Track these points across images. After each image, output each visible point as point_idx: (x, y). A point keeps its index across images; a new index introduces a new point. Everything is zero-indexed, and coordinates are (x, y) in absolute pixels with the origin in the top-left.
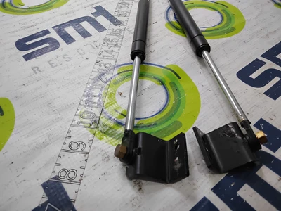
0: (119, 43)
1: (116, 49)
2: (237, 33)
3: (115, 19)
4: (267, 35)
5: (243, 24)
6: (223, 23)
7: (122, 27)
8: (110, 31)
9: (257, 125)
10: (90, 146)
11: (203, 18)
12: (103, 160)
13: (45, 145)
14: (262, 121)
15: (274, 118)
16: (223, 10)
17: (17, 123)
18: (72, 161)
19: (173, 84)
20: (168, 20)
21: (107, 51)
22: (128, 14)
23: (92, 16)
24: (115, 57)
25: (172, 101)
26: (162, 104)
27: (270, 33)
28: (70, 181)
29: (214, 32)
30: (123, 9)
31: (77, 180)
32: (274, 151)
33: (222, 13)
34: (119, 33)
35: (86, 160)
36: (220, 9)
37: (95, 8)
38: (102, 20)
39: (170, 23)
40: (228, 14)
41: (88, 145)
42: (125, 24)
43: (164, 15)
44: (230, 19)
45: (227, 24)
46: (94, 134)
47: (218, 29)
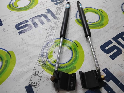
0: (56, 28)
1: (54, 31)
2: (104, 26)
3: (55, 16)
4: (116, 29)
5: (107, 22)
6: (100, 21)
7: (57, 20)
8: (53, 22)
9: (104, 71)
10: (42, 74)
11: (91, 18)
12: (46, 80)
13: (26, 72)
14: (106, 69)
15: (110, 68)
16: (101, 14)
17: (17, 62)
18: (36, 79)
19: (75, 49)
20: (77, 18)
21: (50, 32)
22: (60, 13)
23: (45, 14)
24: (54, 35)
25: (74, 57)
26: (70, 58)
27: (118, 27)
28: (35, 87)
29: (95, 25)
30: (58, 11)
31: (37, 86)
32: (108, 82)
33: (100, 15)
34: (56, 23)
35: (40, 79)
36: (99, 14)
37: (47, 10)
38: (49, 16)
39: (77, 19)
40: (102, 16)
41: (41, 73)
42: (59, 19)
43: (75, 15)
44: (102, 19)
45: (101, 22)
46: (44, 69)
47: (96, 24)
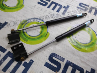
0: (54, 18)
1: (50, 18)
8: (58, 14)
13: (14, 18)
15: (35, 65)
18: (12, 24)
19: (42, 36)
21: (48, 16)
31: (8, 26)
35: (12, 26)
